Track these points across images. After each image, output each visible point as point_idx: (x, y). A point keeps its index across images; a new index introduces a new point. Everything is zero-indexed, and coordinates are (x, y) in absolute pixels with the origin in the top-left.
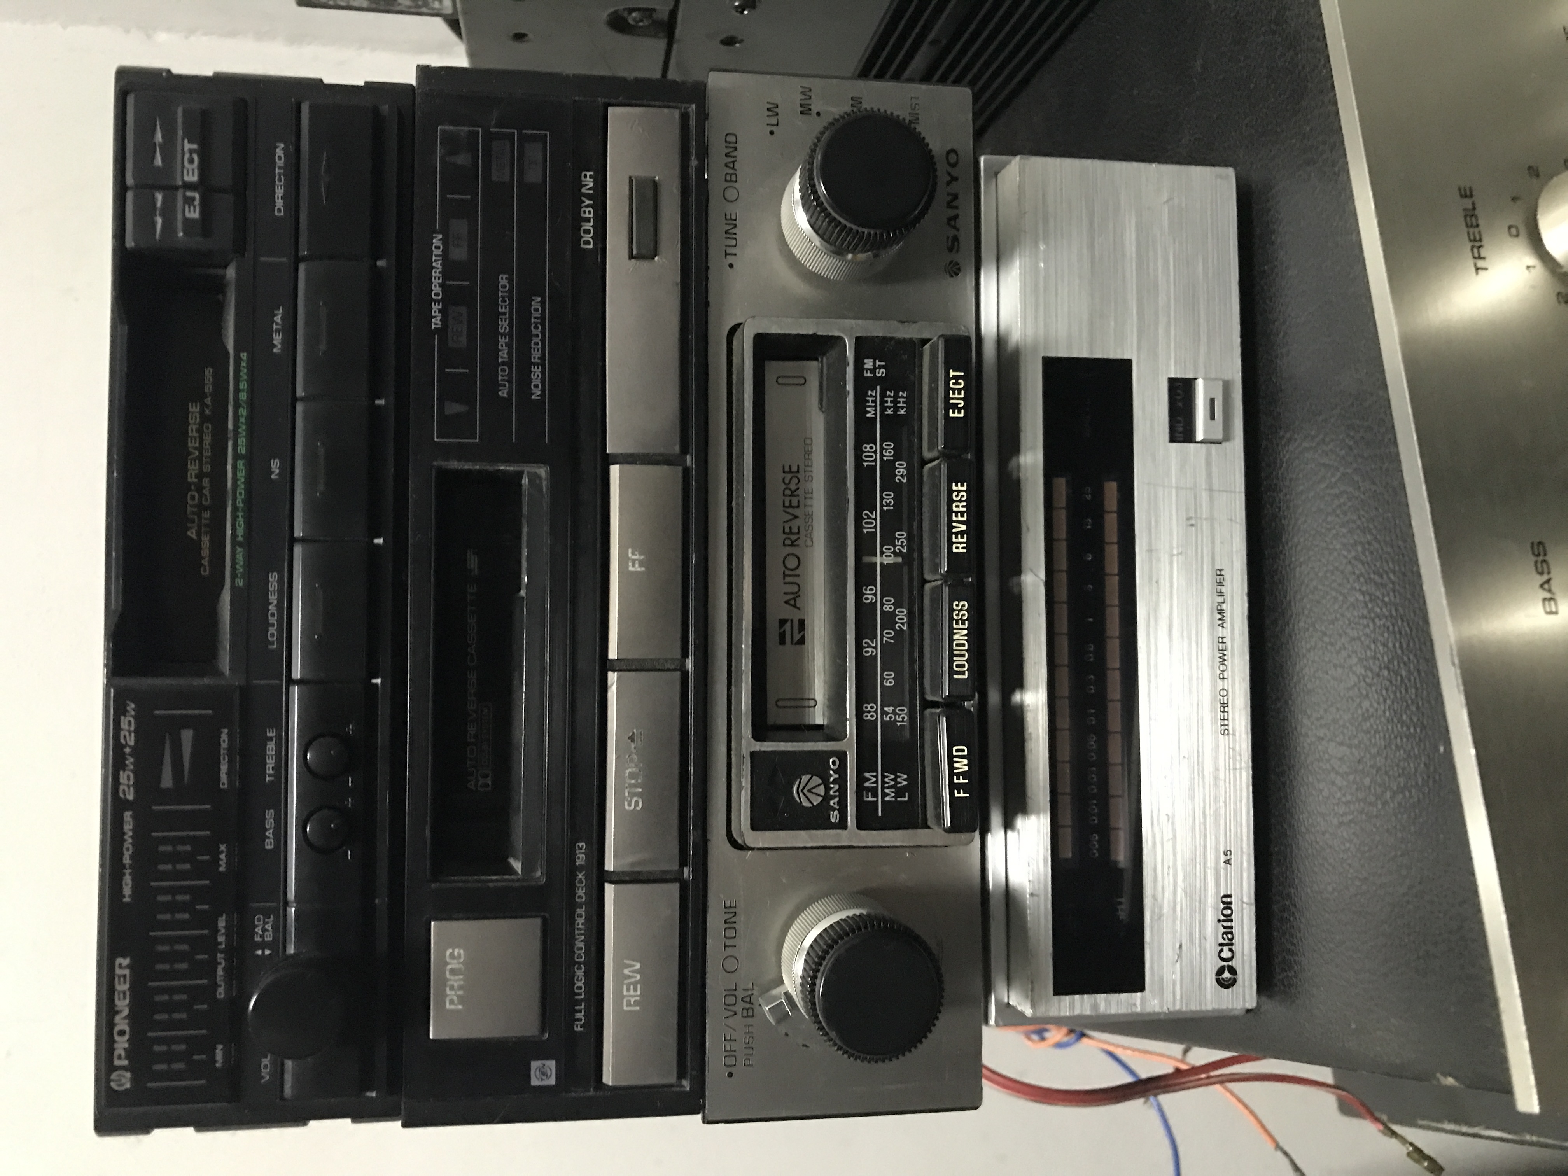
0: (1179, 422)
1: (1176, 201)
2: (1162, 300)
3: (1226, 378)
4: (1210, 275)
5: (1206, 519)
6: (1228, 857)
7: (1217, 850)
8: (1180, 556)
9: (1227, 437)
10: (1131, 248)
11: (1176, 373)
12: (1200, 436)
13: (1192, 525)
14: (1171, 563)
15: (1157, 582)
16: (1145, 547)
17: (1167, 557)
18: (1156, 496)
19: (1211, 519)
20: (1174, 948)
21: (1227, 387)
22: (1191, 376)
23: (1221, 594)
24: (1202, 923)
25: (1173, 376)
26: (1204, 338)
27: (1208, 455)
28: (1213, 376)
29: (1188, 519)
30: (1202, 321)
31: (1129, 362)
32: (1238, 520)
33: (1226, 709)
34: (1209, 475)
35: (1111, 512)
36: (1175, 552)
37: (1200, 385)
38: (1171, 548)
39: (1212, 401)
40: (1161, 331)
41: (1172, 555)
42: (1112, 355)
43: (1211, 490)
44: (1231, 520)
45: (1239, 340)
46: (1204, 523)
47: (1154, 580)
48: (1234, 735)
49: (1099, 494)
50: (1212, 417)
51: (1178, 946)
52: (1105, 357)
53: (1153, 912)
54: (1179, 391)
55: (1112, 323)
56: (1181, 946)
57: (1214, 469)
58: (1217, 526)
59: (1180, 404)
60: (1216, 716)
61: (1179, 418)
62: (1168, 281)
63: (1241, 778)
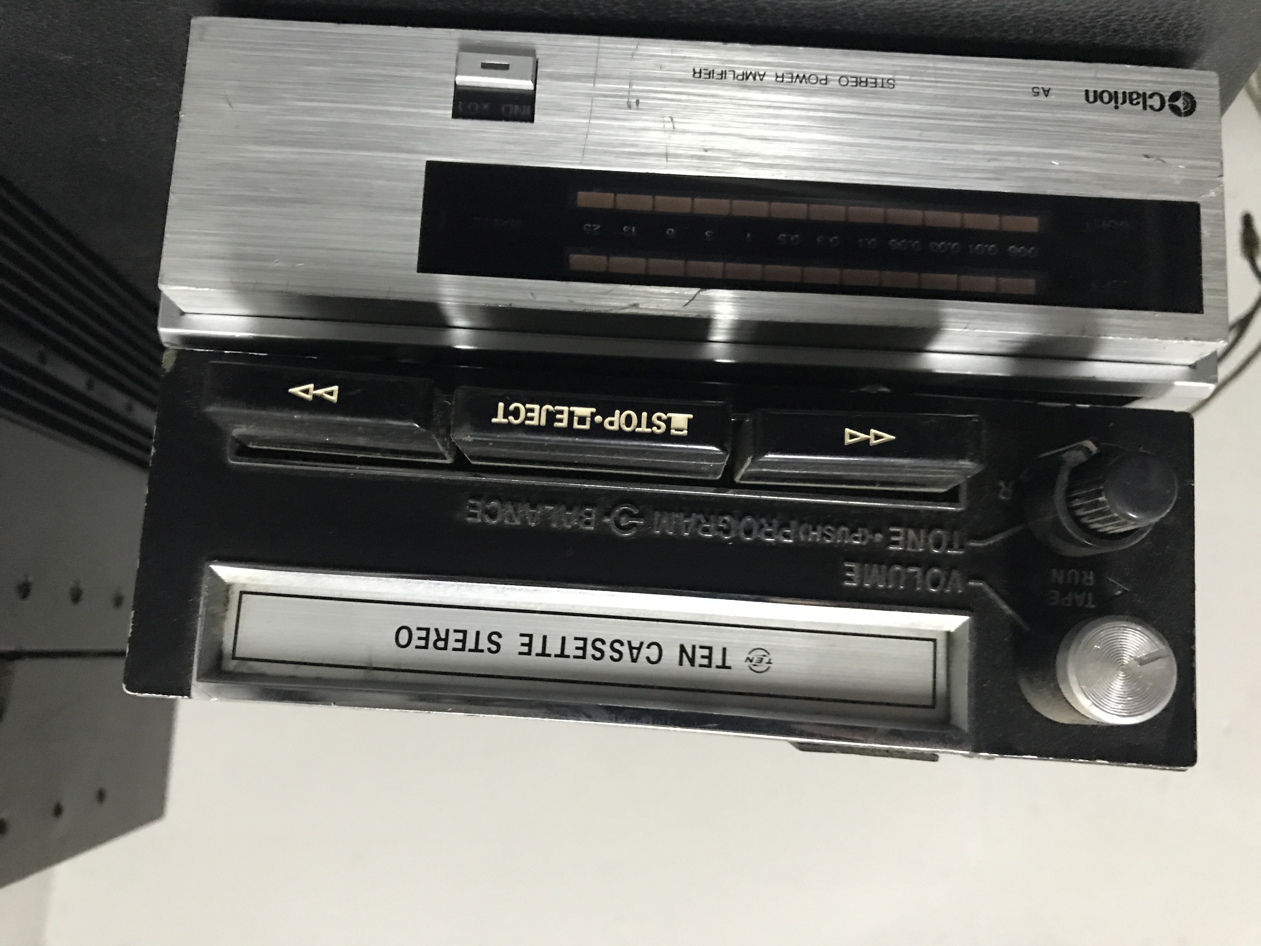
0: (508, 109)
1: (229, 92)
2: (353, 119)
3: (457, 48)
4: (327, 57)
5: (630, 85)
6: (1041, 91)
7: (1033, 104)
8: (674, 120)
9: (530, 52)
10: (286, 153)
11: (446, 108)
12: (527, 85)
13: (638, 102)
14: (684, 132)
15: (706, 150)
16: (663, 161)
17: (675, 136)
18: (600, 144)
19: (631, 79)
20: (1148, 164)
21: (466, 47)
22: (452, 90)
23: (723, 74)
24: (1118, 129)
25: (451, 112)
26: (406, 72)
27: (551, 76)
28: (453, 64)
29: (630, 107)
30: (383, 72)
31: (430, 165)
32: (634, 47)
33: (864, 80)
34: (577, 78)
35: (615, 200)
36: (669, 126)
37: (464, 80)
38: (664, 130)
39: (485, 66)
40: (392, 123)
41: (674, 130)
42: (420, 186)
43: (594, 77)
44: (633, 55)
45: (410, 29)
46: (634, 87)
47: (704, 153)
48: (894, 73)
49: (593, 214)
50: (506, 67)
51: (1145, 159)
52: (421, 193)
53: (1104, 187)
54: (469, 107)
55: (380, 182)
56: (1147, 156)
57: (570, 71)
58: (640, 73)
59: (486, 106)
60: (872, 93)
61: (503, 109)
62: (332, 110)
63: (947, 69)
